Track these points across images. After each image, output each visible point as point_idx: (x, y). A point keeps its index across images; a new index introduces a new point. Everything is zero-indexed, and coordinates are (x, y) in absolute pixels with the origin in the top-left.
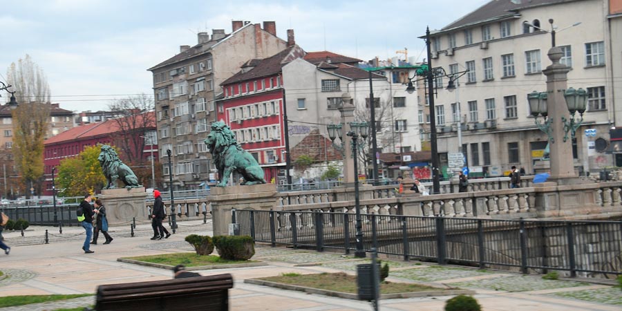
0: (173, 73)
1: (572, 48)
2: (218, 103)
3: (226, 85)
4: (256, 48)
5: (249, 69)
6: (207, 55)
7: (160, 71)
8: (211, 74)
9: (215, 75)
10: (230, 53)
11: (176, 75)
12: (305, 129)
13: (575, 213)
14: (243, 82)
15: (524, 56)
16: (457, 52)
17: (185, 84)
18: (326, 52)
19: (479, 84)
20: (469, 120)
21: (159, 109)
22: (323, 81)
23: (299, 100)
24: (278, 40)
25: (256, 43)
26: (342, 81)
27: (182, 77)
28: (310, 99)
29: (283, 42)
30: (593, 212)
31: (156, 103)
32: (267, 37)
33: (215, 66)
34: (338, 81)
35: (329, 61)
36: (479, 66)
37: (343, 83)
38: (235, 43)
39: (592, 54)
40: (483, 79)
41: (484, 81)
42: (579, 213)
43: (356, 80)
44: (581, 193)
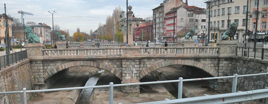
0: (156, 11)
1: (240, 7)
2: (164, 19)
3: (166, 14)
4: (176, 5)
5: (172, 10)
6: (163, 6)
7: (154, 10)
8: (164, 11)
9: (164, 12)
10: (169, 6)
11: (157, 11)
12: (182, 27)
13: (131, 56)
14: (171, 13)
15: (227, 9)
16: (213, 7)
17: (158, 14)
18: (193, 6)
19: (217, 16)
20: (214, 27)
21: (154, 20)
22: (188, 14)
23: (181, 19)
24: (183, 3)
25: (176, 3)
26: (194, 14)
27: (158, 12)
28: (185, 18)
29: (184, 3)
30: (137, 55)
31: (153, 19)
32: (180, 2)
33: (165, 9)
34: (193, 14)
35: (193, 9)
36: (217, 11)
37: (194, 15)
38: (171, 3)
39: (245, 9)
40: (218, 15)
41: (218, 16)
42: (132, 56)
43: (199, 14)
44: (134, 50)
